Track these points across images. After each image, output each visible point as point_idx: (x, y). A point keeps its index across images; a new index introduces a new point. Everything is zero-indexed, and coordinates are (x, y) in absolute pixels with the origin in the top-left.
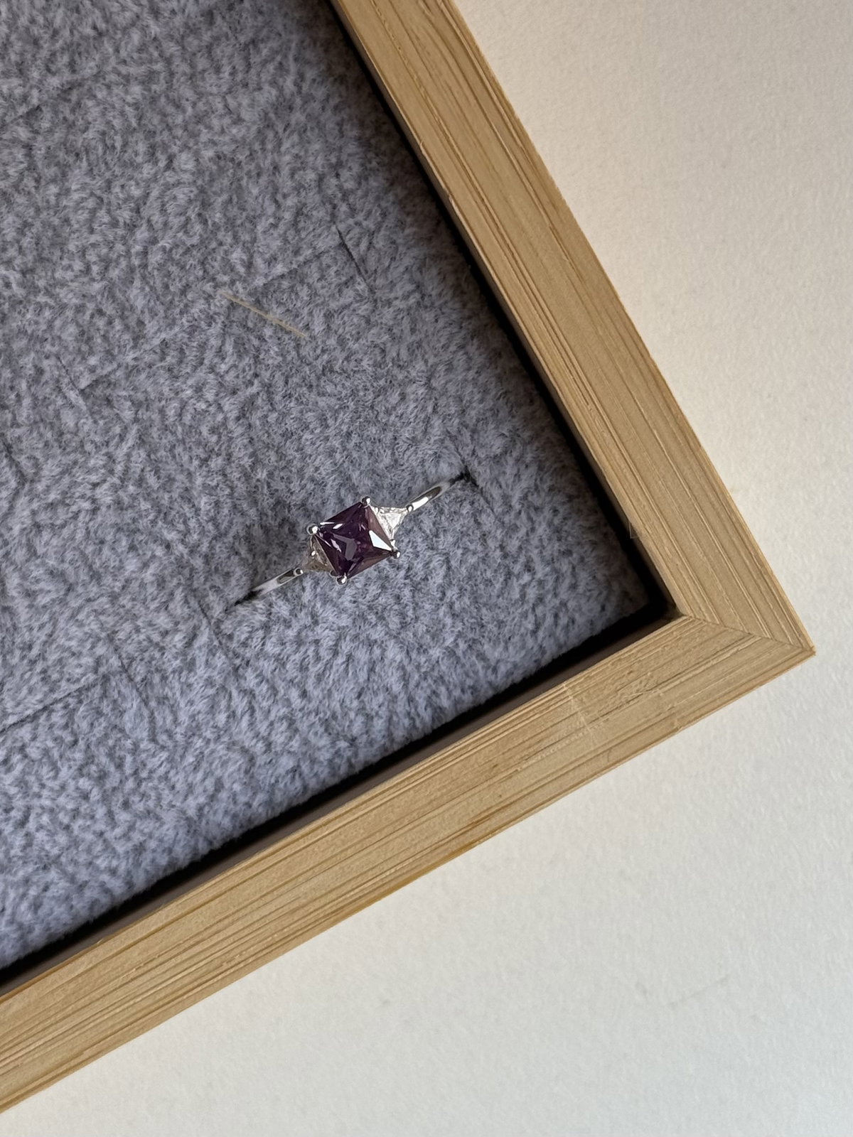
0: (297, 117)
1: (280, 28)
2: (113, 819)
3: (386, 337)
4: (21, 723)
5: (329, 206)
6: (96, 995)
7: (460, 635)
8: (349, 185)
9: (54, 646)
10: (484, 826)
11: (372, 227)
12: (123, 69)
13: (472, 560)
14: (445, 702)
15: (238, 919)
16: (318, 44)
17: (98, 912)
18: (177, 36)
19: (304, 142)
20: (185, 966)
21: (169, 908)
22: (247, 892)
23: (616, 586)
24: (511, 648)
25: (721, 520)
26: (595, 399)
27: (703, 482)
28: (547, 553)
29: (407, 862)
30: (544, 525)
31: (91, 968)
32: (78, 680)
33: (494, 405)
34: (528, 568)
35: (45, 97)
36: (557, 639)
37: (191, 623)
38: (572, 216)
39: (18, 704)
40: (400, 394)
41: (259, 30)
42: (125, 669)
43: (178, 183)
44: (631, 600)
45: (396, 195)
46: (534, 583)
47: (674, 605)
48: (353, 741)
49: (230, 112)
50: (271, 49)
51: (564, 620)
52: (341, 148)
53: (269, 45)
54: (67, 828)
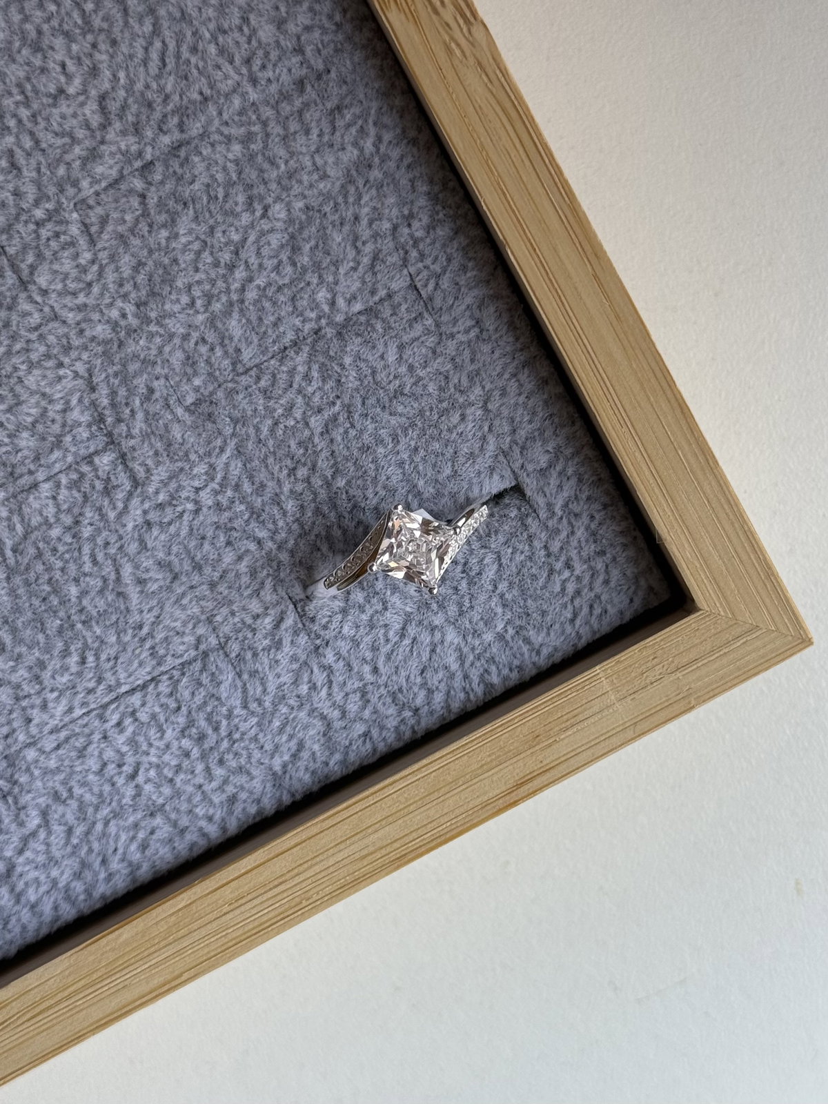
0: (376, 174)
1: (362, 96)
2: (210, 774)
3: (449, 366)
4: (132, 691)
5: (401, 252)
6: (195, 926)
7: (509, 622)
8: (419, 234)
9: (161, 626)
10: (526, 787)
11: (439, 271)
12: (226, 131)
13: (519, 558)
14: (495, 679)
15: (316, 864)
16: (394, 111)
17: (197, 852)
18: (272, 101)
19: (381, 196)
20: (270, 902)
21: (256, 854)
22: (324, 841)
23: (643, 582)
24: (552, 634)
25: (735, 529)
26: (629, 424)
27: (720, 497)
28: (584, 554)
29: (461, 817)
30: (582, 529)
31: (190, 904)
32: (182, 656)
33: (541, 425)
34: (568, 565)
35: (158, 153)
36: (591, 627)
37: (279, 609)
38: (611, 265)
39: (130, 676)
40: (461, 415)
41: (342, 98)
42: (222, 647)
43: (272, 230)
44: (655, 594)
45: (460, 243)
46: (573, 578)
47: (693, 600)
48: (416, 711)
49: (318, 169)
50: (354, 114)
51: (597, 611)
52: (412, 202)
53: (352, 111)
54: (171, 780)
